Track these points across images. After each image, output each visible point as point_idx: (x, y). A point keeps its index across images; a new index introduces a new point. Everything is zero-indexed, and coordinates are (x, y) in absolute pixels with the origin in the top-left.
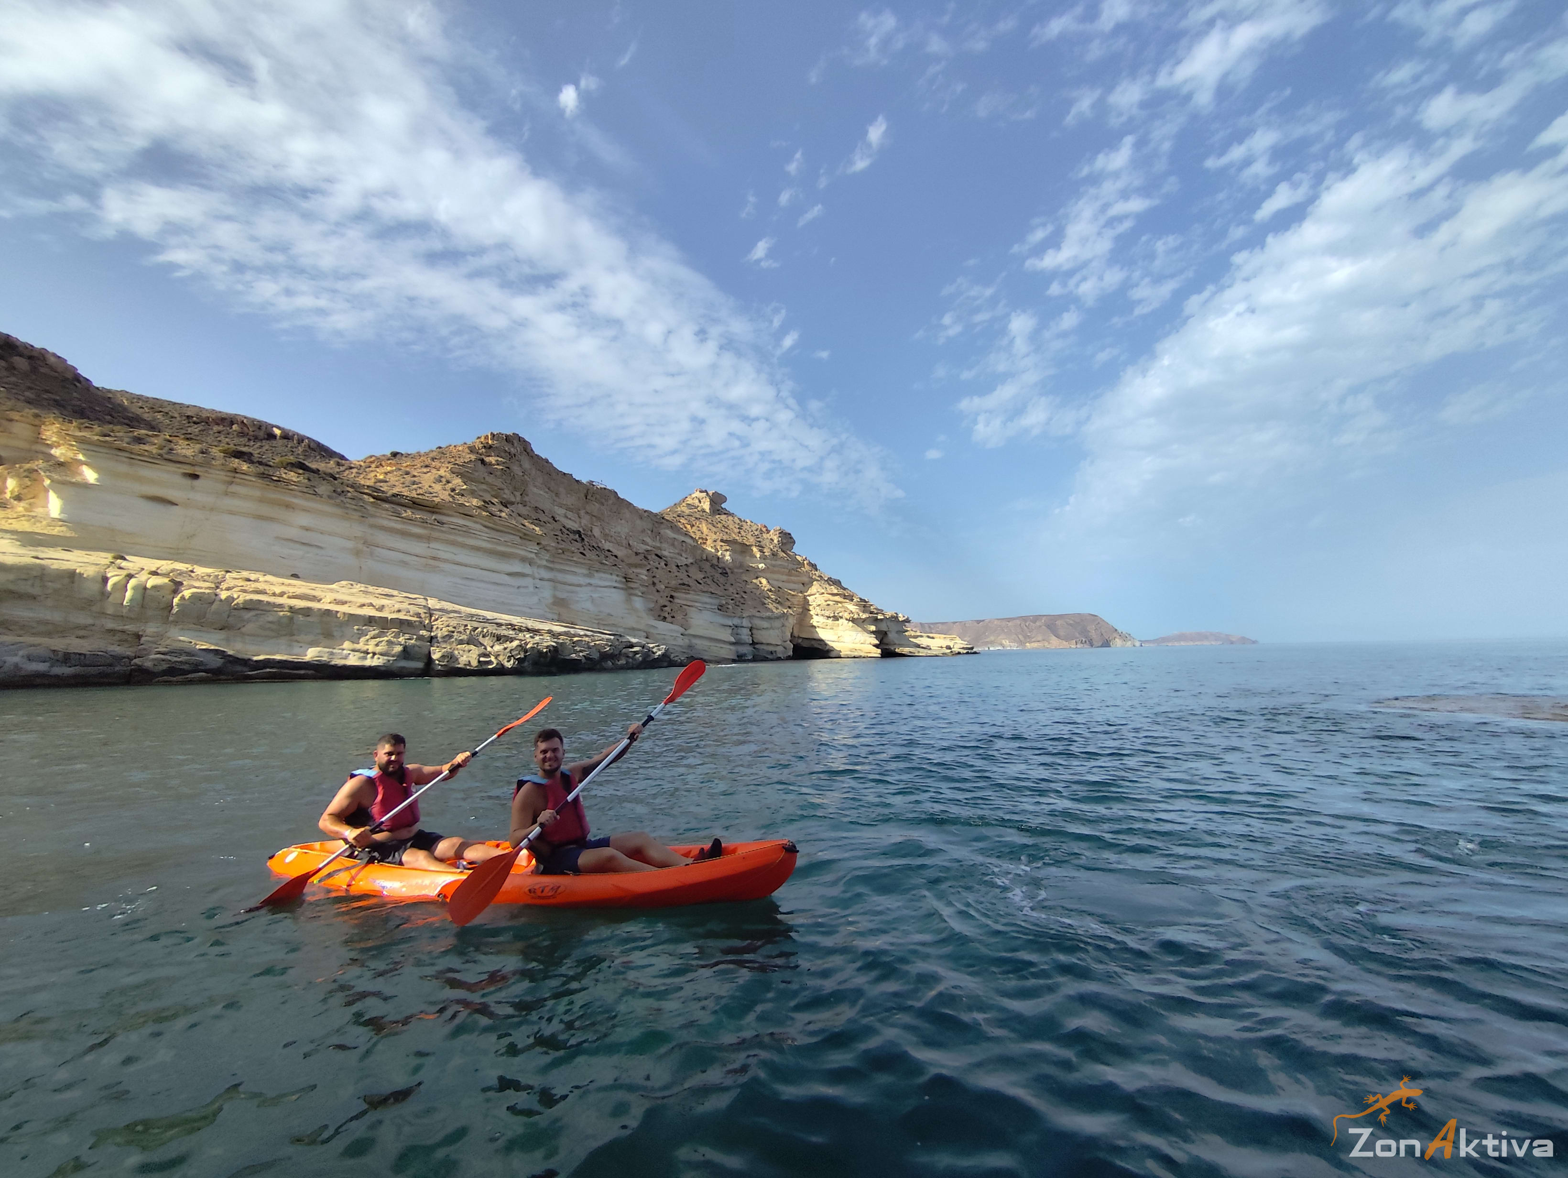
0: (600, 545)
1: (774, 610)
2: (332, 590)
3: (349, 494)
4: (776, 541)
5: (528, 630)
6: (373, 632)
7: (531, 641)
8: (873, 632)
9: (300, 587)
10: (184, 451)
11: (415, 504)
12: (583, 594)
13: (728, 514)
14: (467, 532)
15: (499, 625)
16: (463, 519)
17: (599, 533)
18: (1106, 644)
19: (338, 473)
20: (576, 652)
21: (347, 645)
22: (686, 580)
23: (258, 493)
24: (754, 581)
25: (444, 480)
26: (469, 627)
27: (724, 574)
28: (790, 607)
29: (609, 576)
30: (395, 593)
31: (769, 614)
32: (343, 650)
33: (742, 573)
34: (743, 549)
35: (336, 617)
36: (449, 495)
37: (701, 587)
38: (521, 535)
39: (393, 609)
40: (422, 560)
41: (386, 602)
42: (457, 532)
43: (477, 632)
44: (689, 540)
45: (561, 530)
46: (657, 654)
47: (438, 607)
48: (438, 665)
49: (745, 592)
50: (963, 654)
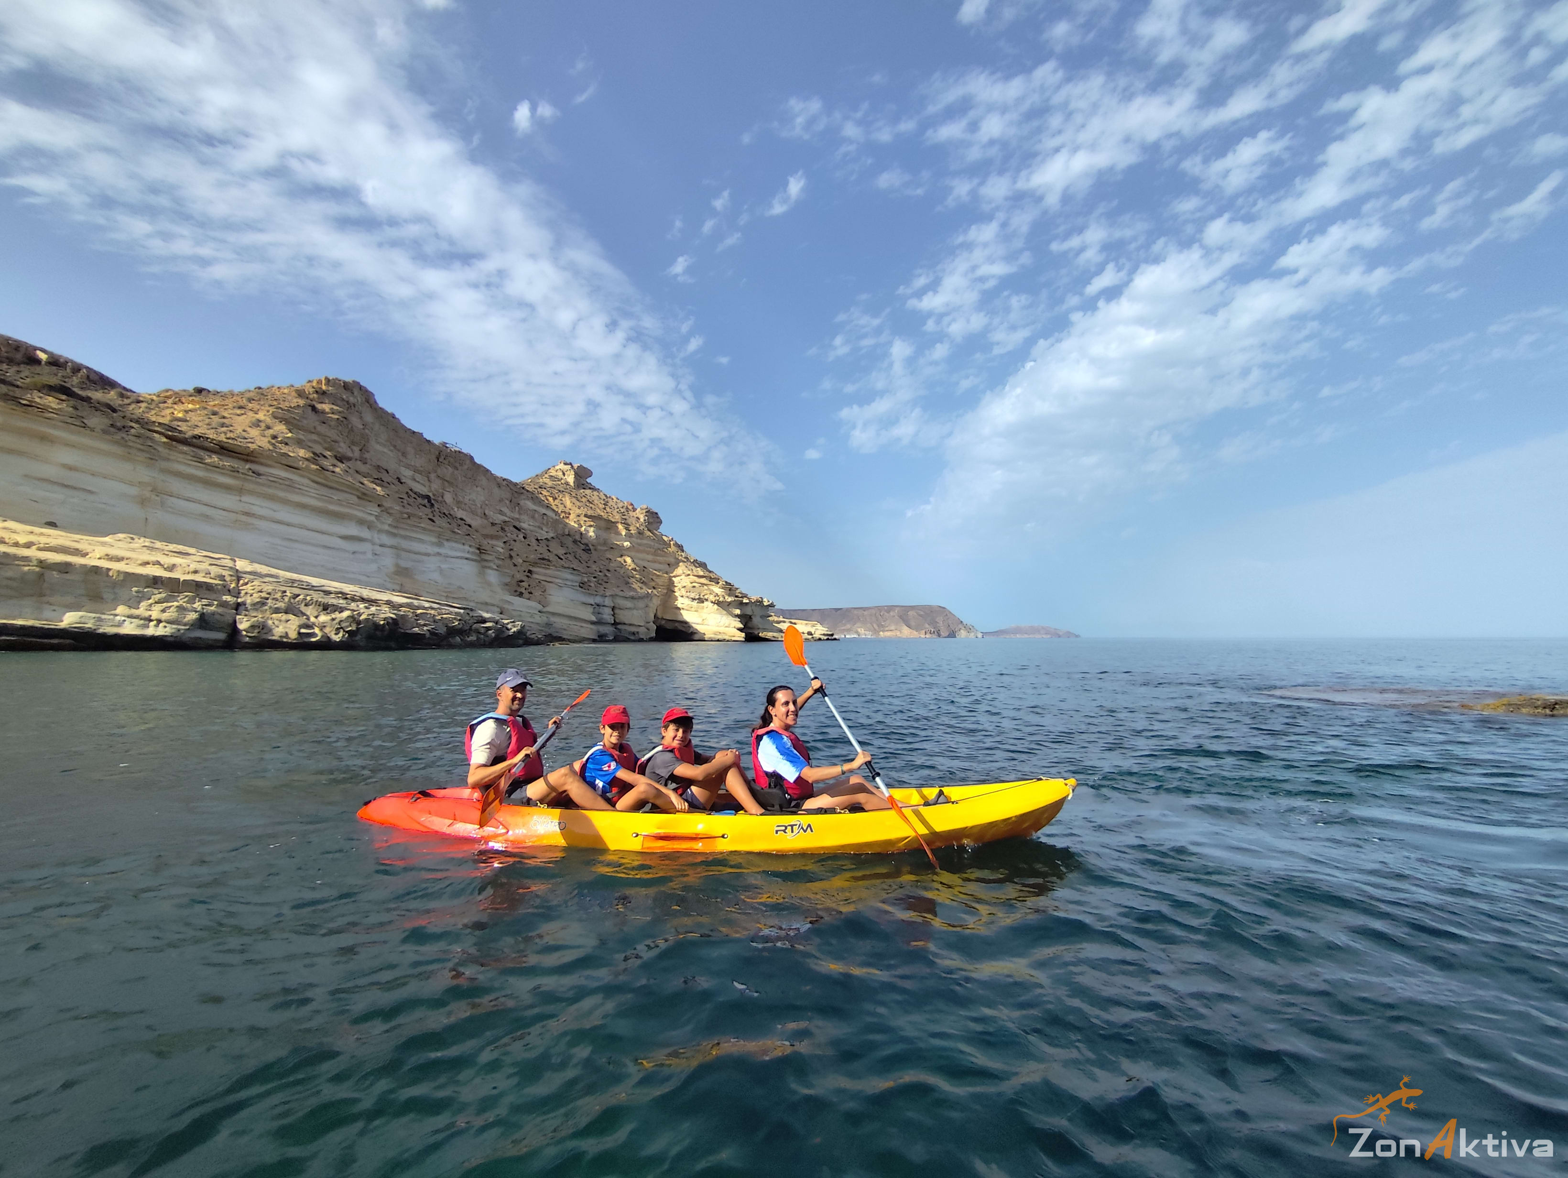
0: (452, 513)
1: (639, 590)
2: (103, 544)
3: (133, 431)
4: (642, 520)
5: (363, 600)
6: (159, 596)
7: (365, 612)
8: (737, 616)
9: (56, 537)
11: (224, 450)
12: (432, 563)
13: (593, 489)
14: (291, 486)
15: (328, 593)
16: (286, 471)
17: (451, 500)
18: (952, 635)
19: (120, 406)
20: (418, 626)
21: (121, 609)
22: (546, 555)
24: (619, 559)
25: (263, 425)
26: (288, 594)
27: (587, 550)
28: (654, 588)
29: (461, 546)
30: (192, 550)
31: (632, 594)
32: (116, 615)
33: (606, 550)
34: (609, 526)
35: (108, 575)
36: (269, 442)
37: (562, 562)
38: (360, 495)
39: (187, 569)
40: (233, 516)
41: (178, 560)
42: (277, 485)
43: (297, 599)
44: (550, 513)
45: (407, 493)
46: (512, 631)
47: (248, 570)
48: (246, 636)
49: (609, 571)
50: (823, 640)
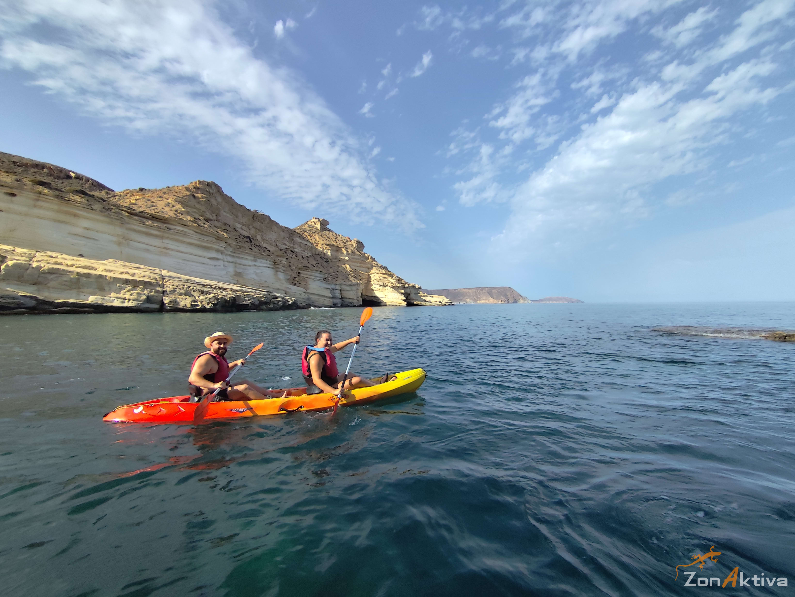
0: (260, 245)
1: (353, 281)
2: (103, 264)
3: (113, 210)
5: (219, 288)
6: (129, 288)
7: (220, 294)
8: (403, 293)
9: (84, 261)
10: (5, 179)
11: (154, 218)
12: (251, 270)
13: (330, 231)
14: (184, 234)
15: (203, 285)
16: (182, 227)
17: (260, 238)
19: (107, 198)
20: (246, 300)
21: (113, 294)
22: (307, 265)
23: (56, 207)
24: (343, 266)
25: (171, 205)
26: (185, 286)
27: (327, 262)
28: (361, 280)
29: (265, 261)
30: (142, 266)
31: (350, 283)
32: (111, 297)
33: (337, 262)
34: (338, 249)
35: (106, 279)
36: (174, 213)
37: (315, 268)
38: (216, 237)
39: (140, 275)
40: (159, 249)
41: (136, 271)
42: (179, 234)
43: (190, 289)
44: (309, 244)
45: (239, 236)
46: (290, 302)
47: (167, 275)
48: (168, 306)
49: (338, 272)
50: (447, 305)
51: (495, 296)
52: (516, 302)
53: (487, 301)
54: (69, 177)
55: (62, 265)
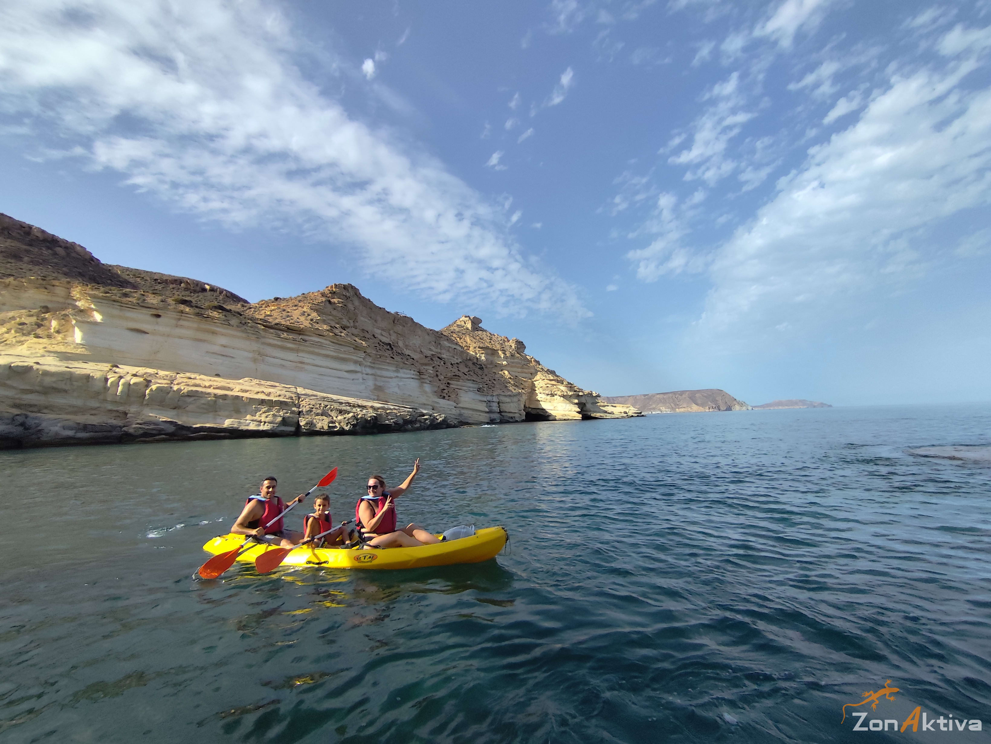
0: (403, 352)
1: (513, 391)
2: (239, 384)
3: (249, 324)
5: (359, 406)
6: (264, 409)
7: (360, 413)
8: (576, 404)
9: (220, 382)
10: (152, 301)
11: (289, 329)
12: (393, 383)
13: (483, 330)
14: (321, 346)
15: (341, 403)
16: (319, 338)
17: (403, 345)
19: (243, 311)
21: (249, 417)
22: (457, 373)
23: (195, 325)
24: (500, 372)
25: (306, 314)
26: (322, 405)
27: (481, 368)
28: (523, 389)
29: (409, 371)
30: (277, 384)
31: (509, 393)
32: (246, 420)
33: (492, 367)
34: (493, 352)
35: (242, 400)
36: (310, 323)
37: (467, 377)
38: (354, 347)
39: (276, 395)
40: (294, 364)
41: (271, 390)
42: (314, 346)
43: (327, 408)
44: (459, 348)
45: (379, 343)
46: (439, 420)
47: (303, 393)
48: (304, 429)
49: (495, 380)
50: (635, 416)
51: (699, 402)
52: (729, 409)
53: (689, 409)
54: (204, 290)
55: (200, 386)
